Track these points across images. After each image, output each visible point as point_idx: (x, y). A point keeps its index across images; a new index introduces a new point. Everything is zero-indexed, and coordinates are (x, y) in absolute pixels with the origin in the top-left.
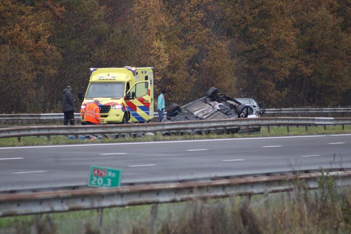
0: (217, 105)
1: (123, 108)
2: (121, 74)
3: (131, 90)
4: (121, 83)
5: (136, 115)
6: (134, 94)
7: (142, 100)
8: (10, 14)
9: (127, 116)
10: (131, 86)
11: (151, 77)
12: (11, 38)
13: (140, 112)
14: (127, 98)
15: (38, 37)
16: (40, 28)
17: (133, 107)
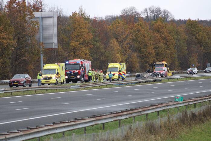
0: (150, 74)
1: (118, 75)
2: (117, 65)
3: (120, 70)
4: (117, 68)
5: (121, 76)
6: (121, 71)
7: (123, 72)
8: (78, 48)
9: (119, 77)
10: (120, 69)
11: (125, 65)
12: (79, 55)
13: (123, 76)
14: (119, 72)
15: (86, 54)
16: (87, 52)
17: (121, 74)
